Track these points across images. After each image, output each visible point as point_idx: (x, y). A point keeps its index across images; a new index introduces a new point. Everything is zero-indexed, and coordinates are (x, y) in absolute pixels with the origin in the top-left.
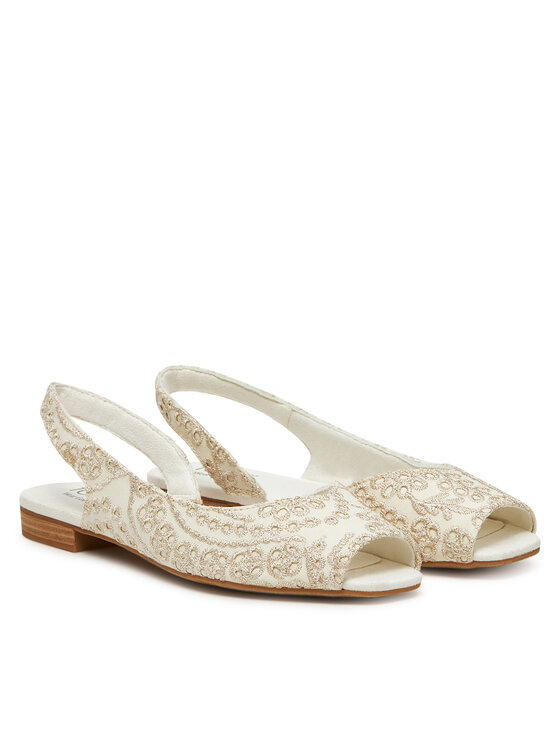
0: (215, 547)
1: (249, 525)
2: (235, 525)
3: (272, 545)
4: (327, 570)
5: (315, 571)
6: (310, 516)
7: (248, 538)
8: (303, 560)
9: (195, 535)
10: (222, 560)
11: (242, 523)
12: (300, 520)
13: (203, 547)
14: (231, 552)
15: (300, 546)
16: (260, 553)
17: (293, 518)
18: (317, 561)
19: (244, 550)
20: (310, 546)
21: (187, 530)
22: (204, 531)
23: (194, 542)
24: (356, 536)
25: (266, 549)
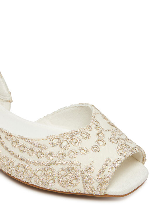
0: (24, 163)
1: (45, 152)
2: (35, 151)
3: (60, 167)
4: (96, 185)
5: (88, 185)
6: (82, 146)
7: (44, 160)
8: (80, 178)
9: (12, 153)
10: (29, 172)
11: (40, 149)
12: (76, 149)
13: (17, 162)
14: (34, 168)
15: (78, 168)
16: (53, 171)
17: (72, 147)
18: (89, 179)
19: (42, 167)
20: (84, 169)
21: (6, 149)
22: (17, 151)
23: (11, 157)
24: (112, 161)
25: (57, 168)
